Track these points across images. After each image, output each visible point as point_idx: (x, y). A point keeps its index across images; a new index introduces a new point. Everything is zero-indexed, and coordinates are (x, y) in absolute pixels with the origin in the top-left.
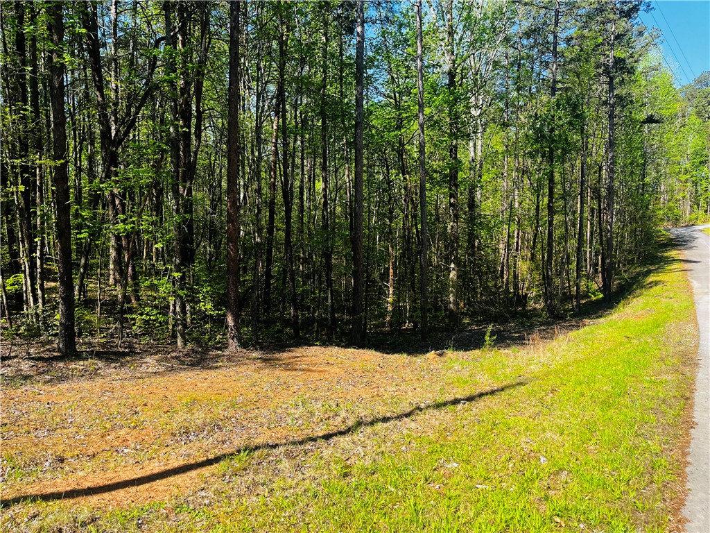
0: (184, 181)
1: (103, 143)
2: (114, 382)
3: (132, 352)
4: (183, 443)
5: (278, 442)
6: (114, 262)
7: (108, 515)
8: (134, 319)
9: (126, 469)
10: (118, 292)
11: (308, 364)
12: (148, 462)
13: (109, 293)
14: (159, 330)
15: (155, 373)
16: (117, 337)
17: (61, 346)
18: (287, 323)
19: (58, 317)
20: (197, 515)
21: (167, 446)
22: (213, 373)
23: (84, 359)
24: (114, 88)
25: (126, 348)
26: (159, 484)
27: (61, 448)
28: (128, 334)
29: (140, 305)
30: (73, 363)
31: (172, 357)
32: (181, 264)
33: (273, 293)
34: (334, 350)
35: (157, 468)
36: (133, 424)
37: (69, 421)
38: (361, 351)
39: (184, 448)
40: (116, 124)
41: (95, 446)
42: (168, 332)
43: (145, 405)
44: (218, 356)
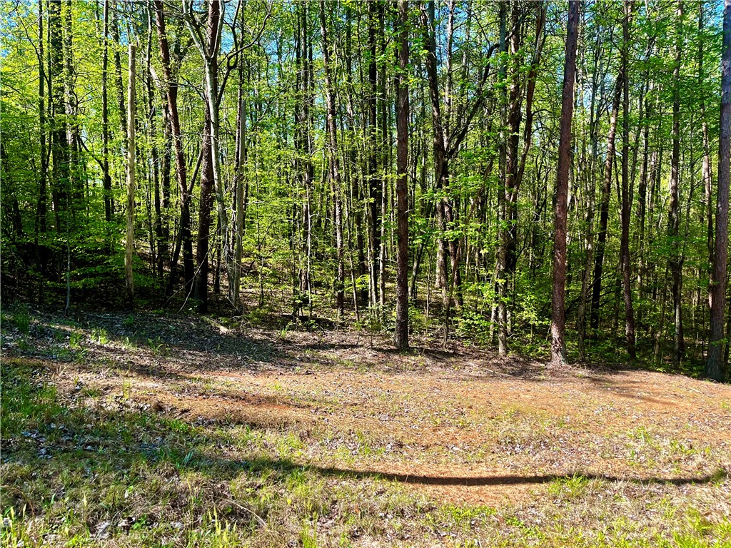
0: (511, 186)
1: (436, 155)
2: (442, 381)
3: (455, 354)
4: (508, 453)
5: (615, 475)
6: (441, 266)
7: (443, 508)
8: (457, 322)
9: (456, 466)
10: (443, 295)
11: (648, 393)
12: (476, 464)
13: (434, 296)
14: (480, 335)
15: (478, 377)
16: (442, 338)
17: (396, 341)
18: (620, 342)
19: (395, 314)
20: (528, 533)
21: (493, 453)
22: (536, 386)
23: (415, 355)
24: (448, 102)
25: (450, 349)
26: (487, 489)
27: (400, 434)
28: (452, 336)
29: (463, 308)
30: (406, 357)
31: (494, 364)
32: (506, 270)
33: (602, 305)
34: (684, 380)
35: (485, 473)
36: (460, 424)
37: (406, 410)
38: (721, 385)
39: (510, 459)
40: (448, 135)
41: (428, 438)
42: (489, 338)
43: (471, 407)
44: (540, 369)
